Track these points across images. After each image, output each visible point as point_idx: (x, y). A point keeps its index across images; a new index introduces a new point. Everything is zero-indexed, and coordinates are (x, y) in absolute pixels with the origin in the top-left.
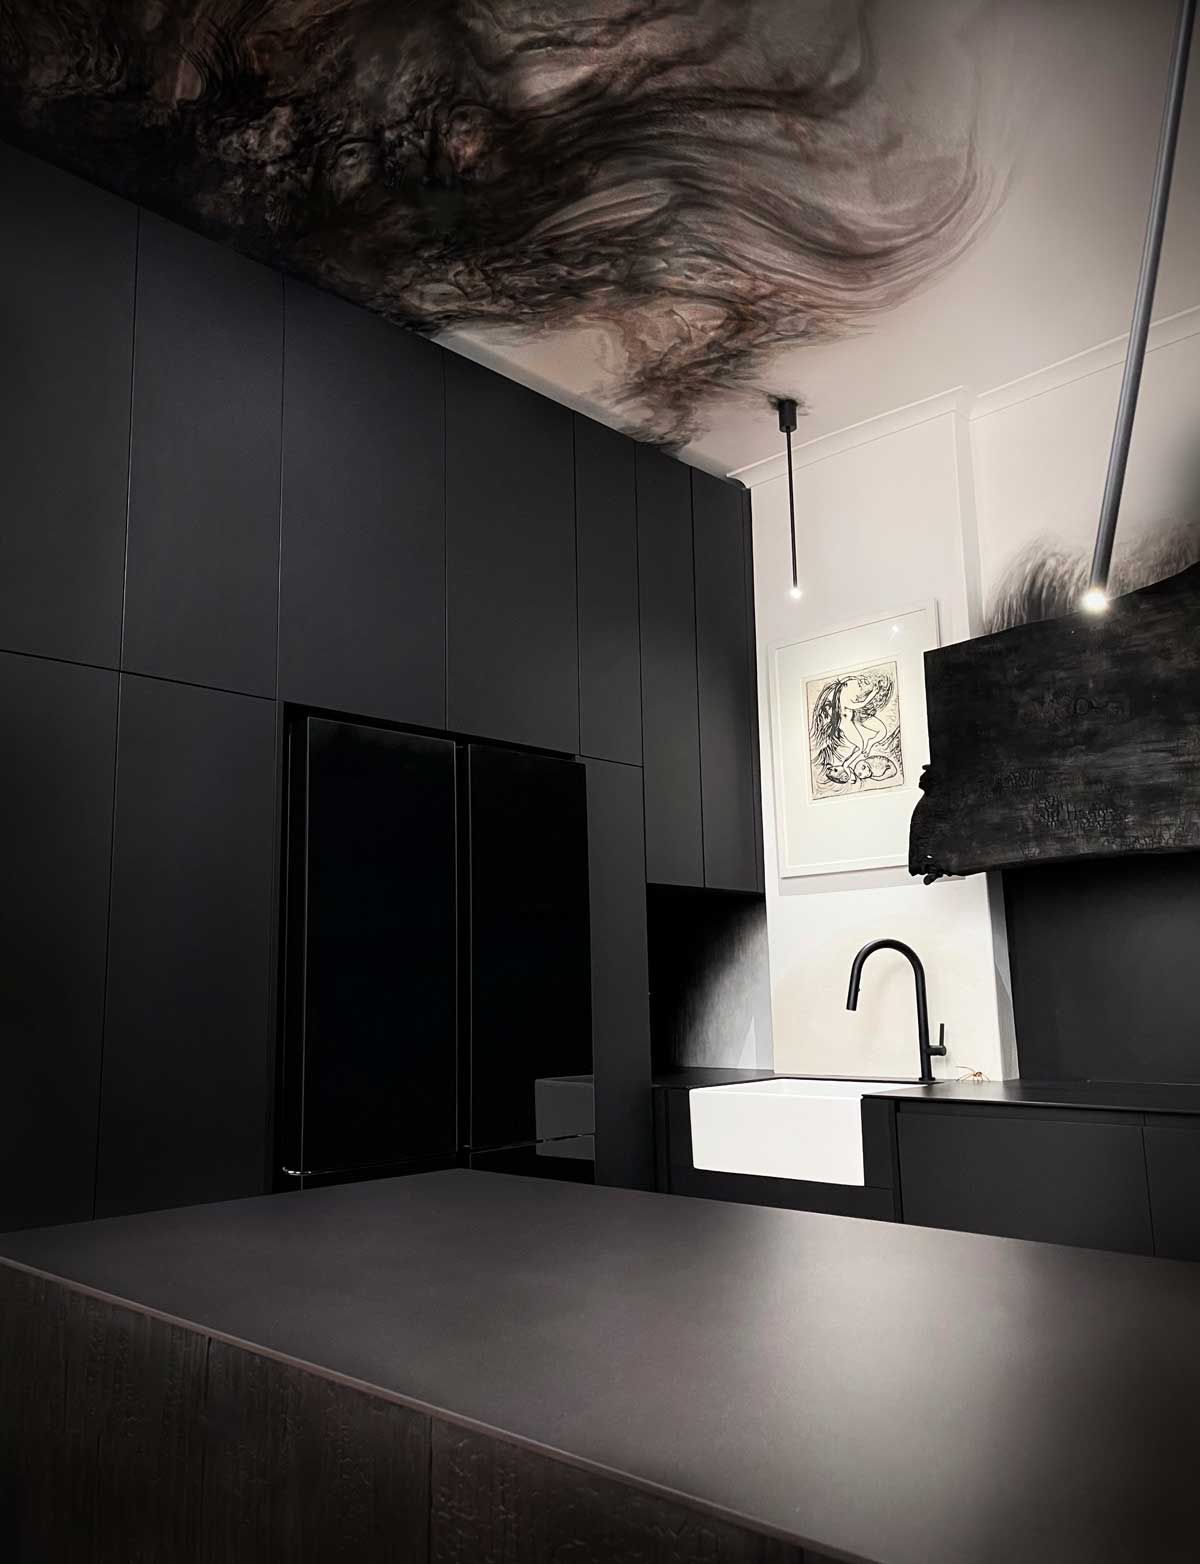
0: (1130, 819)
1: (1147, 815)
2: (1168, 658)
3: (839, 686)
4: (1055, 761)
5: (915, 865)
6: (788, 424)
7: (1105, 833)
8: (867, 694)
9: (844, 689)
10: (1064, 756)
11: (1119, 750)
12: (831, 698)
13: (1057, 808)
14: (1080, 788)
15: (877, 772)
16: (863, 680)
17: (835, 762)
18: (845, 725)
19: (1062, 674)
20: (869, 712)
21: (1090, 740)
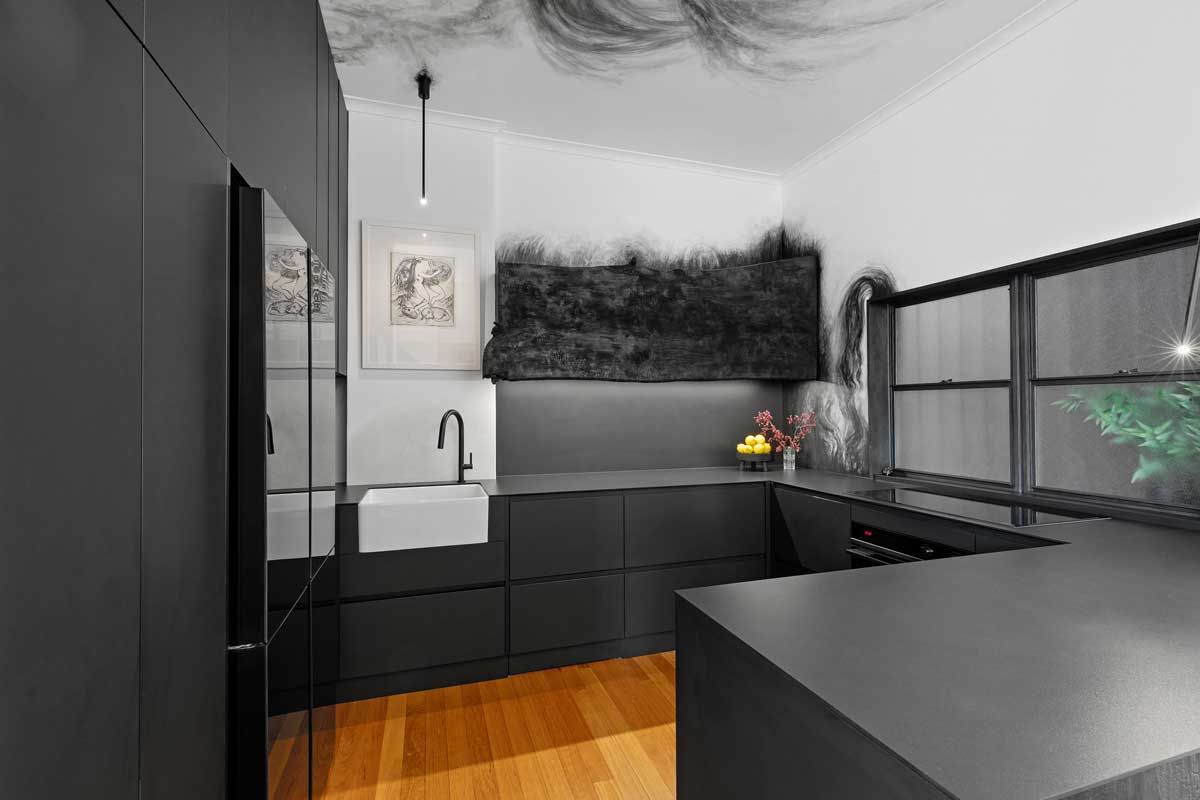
0: (592, 365)
1: (600, 364)
2: (613, 299)
3: (415, 262)
4: (562, 333)
5: (487, 373)
6: (424, 93)
7: (582, 369)
8: (435, 271)
9: (418, 264)
10: (566, 332)
11: (589, 334)
12: (409, 266)
13: (562, 355)
14: (573, 348)
15: (437, 316)
16: (432, 262)
17: (409, 305)
18: (418, 285)
19: (570, 294)
20: (433, 282)
21: (579, 327)
